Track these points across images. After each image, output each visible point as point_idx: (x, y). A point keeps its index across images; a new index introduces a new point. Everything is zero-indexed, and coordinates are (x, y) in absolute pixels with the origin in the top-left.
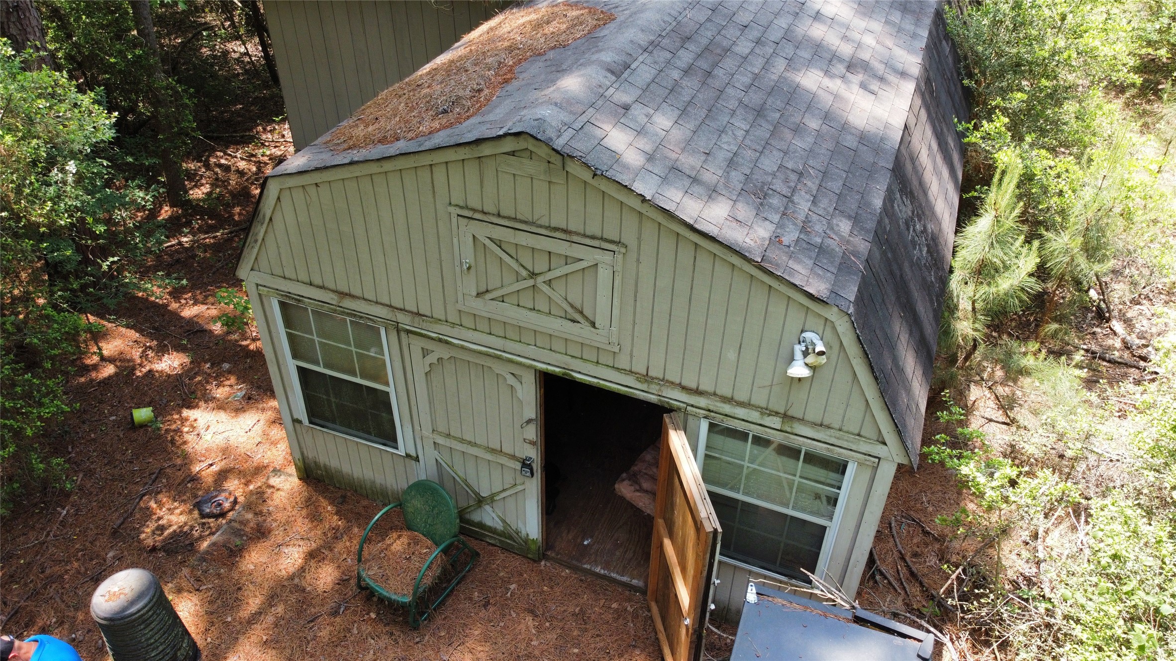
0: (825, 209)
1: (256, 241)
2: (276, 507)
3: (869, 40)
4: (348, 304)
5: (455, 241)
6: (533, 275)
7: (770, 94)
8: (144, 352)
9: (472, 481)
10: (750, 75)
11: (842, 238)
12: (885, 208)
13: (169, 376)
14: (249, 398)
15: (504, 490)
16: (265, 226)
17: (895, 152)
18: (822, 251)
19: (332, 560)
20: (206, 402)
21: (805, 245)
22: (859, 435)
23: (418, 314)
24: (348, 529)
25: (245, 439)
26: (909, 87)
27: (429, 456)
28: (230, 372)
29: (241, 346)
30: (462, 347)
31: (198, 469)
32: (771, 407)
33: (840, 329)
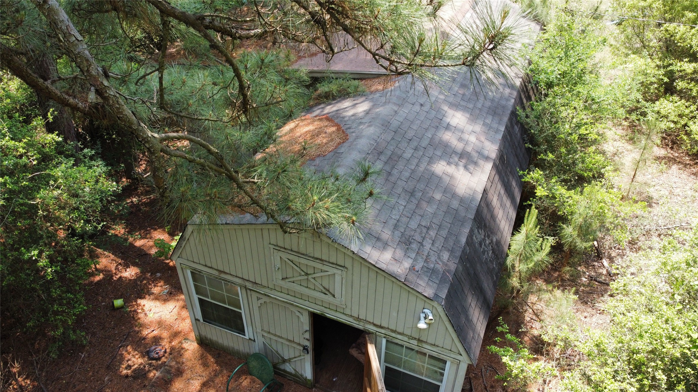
0: (437, 247)
1: (181, 247)
2: (187, 359)
3: (472, 139)
4: (223, 276)
5: (272, 258)
6: (307, 274)
7: (418, 181)
8: (117, 266)
9: (280, 352)
10: (409, 171)
11: (443, 263)
12: (467, 242)
13: (130, 280)
14: (171, 294)
15: (295, 357)
16: (185, 242)
17: (476, 208)
18: (434, 271)
19: (214, 387)
20: (149, 295)
21: (426, 270)
22: (450, 350)
23: (255, 283)
24: (221, 371)
25: (169, 316)
26: (488, 167)
27: (260, 341)
28: (160, 278)
29: (165, 263)
30: (275, 299)
31: (147, 333)
32: (412, 335)
33: (438, 310)
